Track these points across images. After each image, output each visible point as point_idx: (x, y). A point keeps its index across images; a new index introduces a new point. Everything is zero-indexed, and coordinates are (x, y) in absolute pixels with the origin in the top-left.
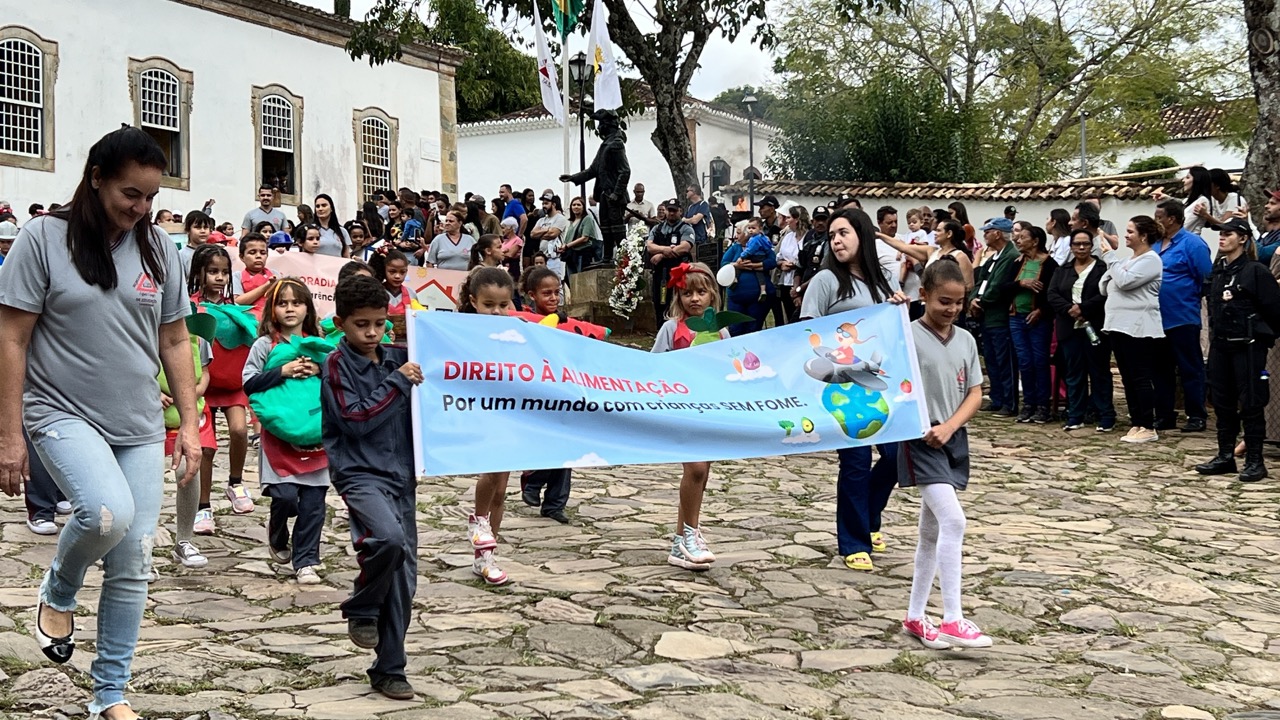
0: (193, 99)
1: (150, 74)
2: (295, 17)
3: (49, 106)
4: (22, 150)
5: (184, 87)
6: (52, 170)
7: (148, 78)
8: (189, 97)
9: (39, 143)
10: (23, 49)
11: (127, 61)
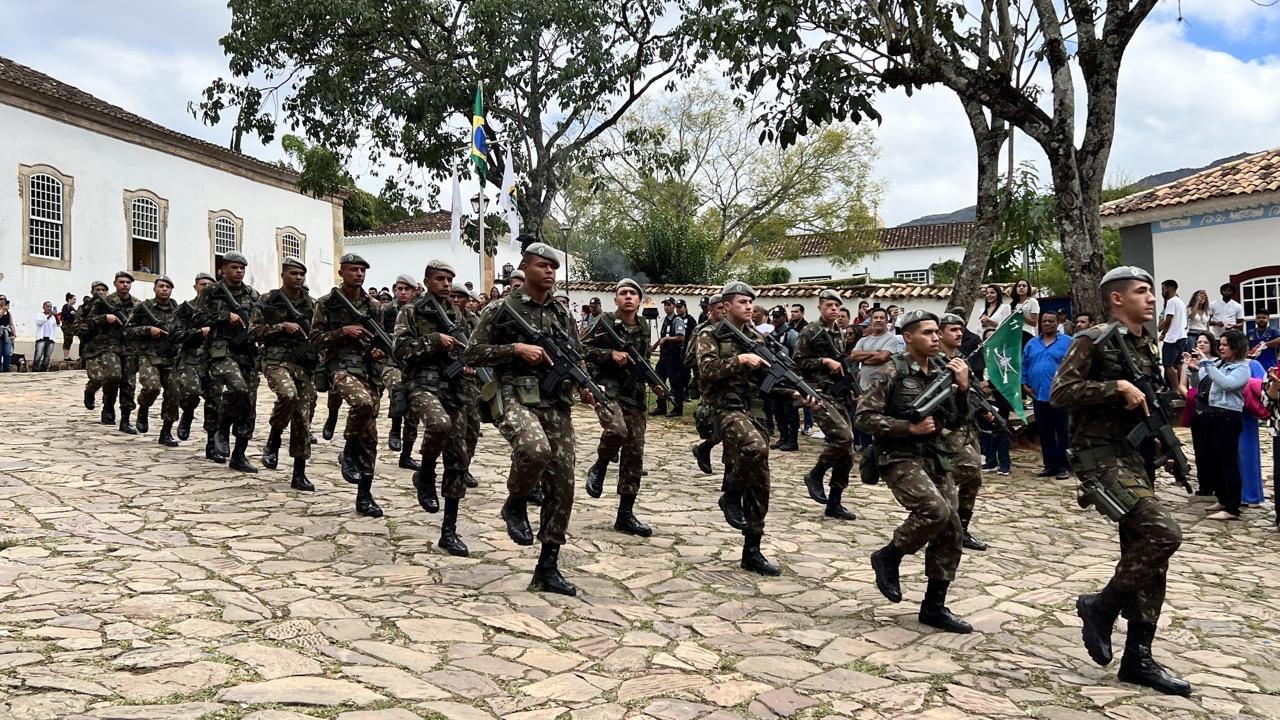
0: (169, 219)
1: (139, 201)
2: (237, 163)
3: (67, 223)
4: (47, 254)
5: (162, 211)
6: (69, 269)
7: (137, 203)
8: (165, 218)
9: (60, 249)
10: (48, 181)
11: (122, 191)
